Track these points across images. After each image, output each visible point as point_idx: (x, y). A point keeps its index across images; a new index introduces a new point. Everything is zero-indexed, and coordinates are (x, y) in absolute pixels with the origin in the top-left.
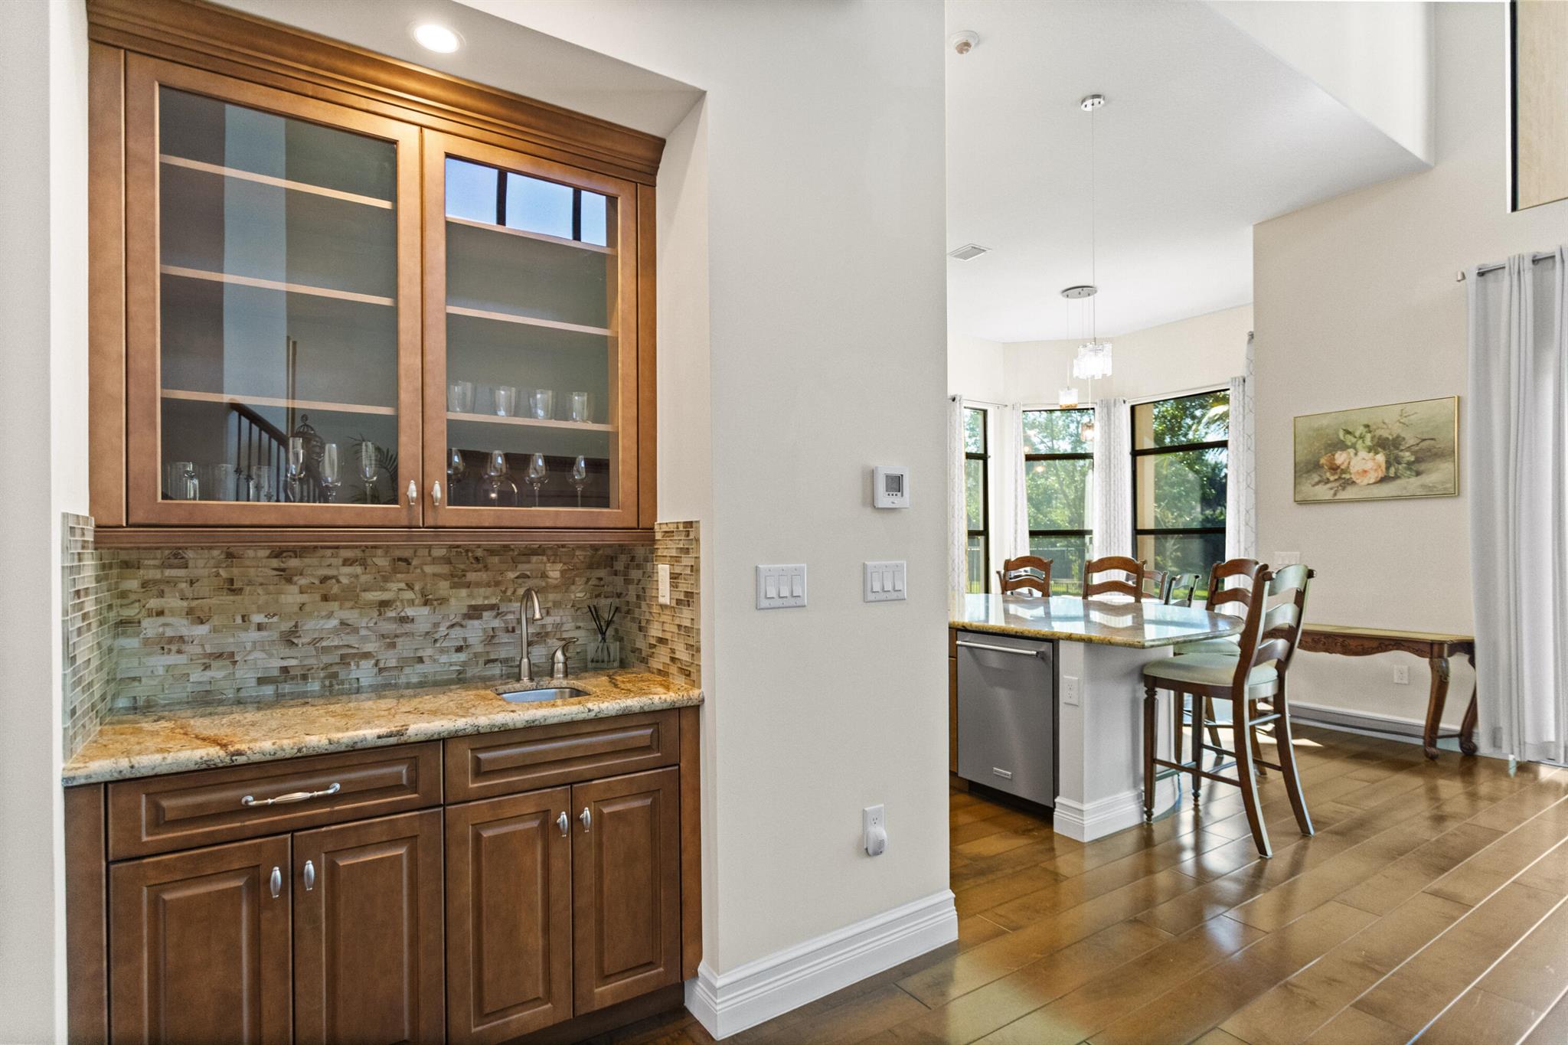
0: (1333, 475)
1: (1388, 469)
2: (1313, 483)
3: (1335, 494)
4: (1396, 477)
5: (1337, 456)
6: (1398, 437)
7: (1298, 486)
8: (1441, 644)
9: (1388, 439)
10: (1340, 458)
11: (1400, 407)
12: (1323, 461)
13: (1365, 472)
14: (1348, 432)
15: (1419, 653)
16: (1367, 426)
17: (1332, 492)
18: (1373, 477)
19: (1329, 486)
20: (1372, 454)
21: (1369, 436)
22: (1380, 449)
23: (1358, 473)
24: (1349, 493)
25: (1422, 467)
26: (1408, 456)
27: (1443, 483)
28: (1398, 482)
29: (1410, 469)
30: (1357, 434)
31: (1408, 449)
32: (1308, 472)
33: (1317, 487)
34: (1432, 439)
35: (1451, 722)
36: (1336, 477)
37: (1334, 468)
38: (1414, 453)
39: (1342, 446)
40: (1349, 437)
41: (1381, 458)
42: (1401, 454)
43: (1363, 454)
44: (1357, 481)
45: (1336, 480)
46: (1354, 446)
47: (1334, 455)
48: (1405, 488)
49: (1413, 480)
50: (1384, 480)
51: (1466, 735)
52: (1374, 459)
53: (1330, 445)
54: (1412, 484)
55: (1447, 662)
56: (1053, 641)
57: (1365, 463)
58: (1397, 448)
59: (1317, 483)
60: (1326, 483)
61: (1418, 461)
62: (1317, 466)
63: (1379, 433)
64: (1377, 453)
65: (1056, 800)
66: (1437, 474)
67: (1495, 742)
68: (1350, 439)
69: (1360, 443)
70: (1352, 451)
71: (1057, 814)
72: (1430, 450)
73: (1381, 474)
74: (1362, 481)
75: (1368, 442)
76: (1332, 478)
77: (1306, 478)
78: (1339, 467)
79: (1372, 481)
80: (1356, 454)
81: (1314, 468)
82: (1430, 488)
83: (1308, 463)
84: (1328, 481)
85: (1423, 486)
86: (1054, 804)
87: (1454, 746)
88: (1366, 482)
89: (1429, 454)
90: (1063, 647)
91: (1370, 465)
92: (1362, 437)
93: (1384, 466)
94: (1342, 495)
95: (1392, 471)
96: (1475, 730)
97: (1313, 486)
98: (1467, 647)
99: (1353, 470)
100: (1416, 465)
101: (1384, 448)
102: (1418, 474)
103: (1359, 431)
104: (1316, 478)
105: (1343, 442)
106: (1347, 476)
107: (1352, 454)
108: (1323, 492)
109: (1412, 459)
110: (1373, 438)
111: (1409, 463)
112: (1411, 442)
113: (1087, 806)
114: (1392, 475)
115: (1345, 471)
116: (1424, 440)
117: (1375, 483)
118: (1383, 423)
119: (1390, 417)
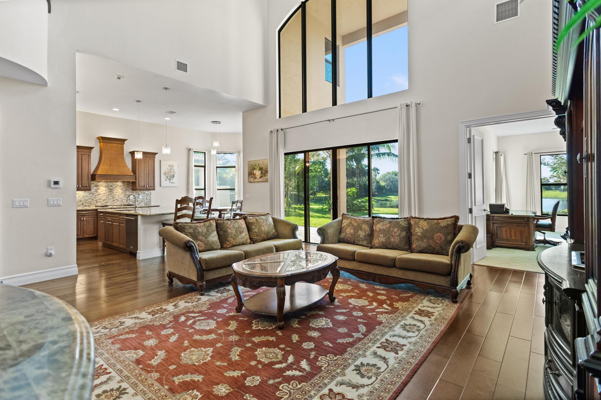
3: (254, 181)
7: (248, 178)
9: (261, 168)
10: (255, 172)
12: (252, 172)
16: (258, 164)
23: (257, 175)
24: (256, 180)
38: (265, 171)
40: (256, 166)
41: (260, 172)
42: (263, 171)
48: (263, 179)
62: (251, 174)
72: (267, 171)
73: (260, 176)
80: (257, 171)
84: (253, 177)
85: (266, 179)
101: (261, 170)
102: (265, 176)
104: (251, 177)
105: (255, 168)
111: (264, 173)
114: (262, 176)
115: (255, 175)
116: (266, 168)
117: (259, 178)
118: (260, 164)
119: (261, 162)
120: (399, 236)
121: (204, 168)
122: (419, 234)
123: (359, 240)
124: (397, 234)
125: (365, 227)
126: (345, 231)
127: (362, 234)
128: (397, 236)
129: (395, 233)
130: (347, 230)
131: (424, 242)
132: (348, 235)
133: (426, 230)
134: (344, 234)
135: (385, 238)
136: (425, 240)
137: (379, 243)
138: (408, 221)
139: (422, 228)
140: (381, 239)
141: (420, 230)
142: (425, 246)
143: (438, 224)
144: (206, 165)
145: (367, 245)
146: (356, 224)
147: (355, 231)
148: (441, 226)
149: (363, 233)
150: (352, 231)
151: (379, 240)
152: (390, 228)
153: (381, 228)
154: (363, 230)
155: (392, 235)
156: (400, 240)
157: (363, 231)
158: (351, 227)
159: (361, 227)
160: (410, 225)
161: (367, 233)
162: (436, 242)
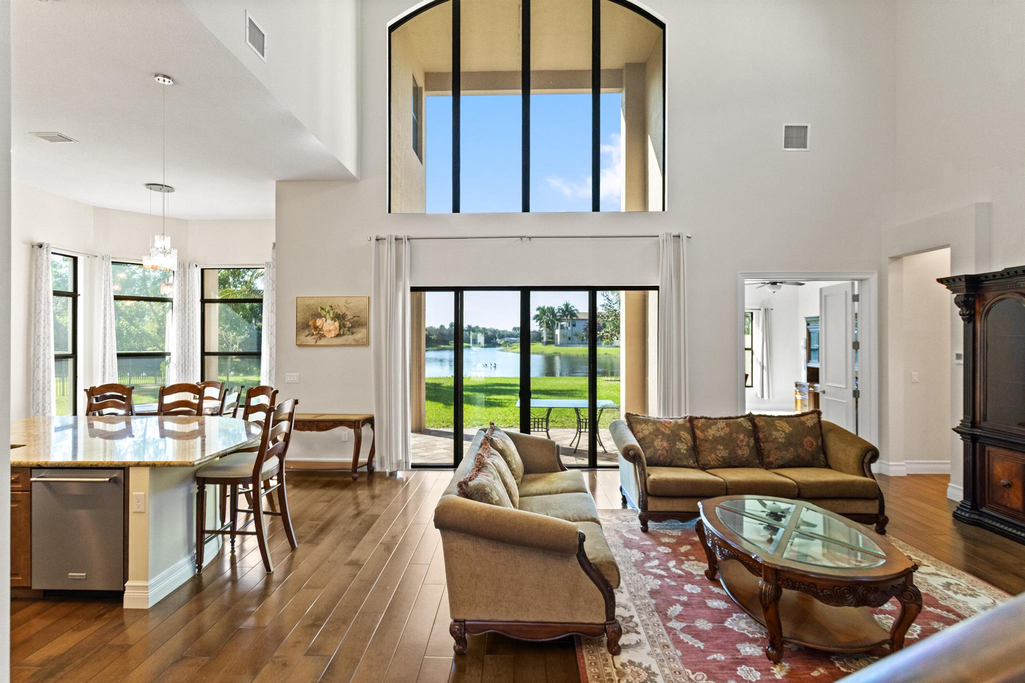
0: (315, 331)
1: (340, 330)
2: (305, 335)
3: (316, 342)
4: (344, 335)
5: (317, 321)
6: (344, 314)
7: (298, 336)
8: (359, 421)
9: (340, 314)
10: (319, 322)
11: (346, 299)
12: (310, 323)
13: (330, 331)
14: (322, 309)
15: (350, 426)
16: (331, 307)
17: (315, 340)
18: (333, 334)
19: (313, 337)
20: (333, 321)
21: (332, 312)
22: (337, 319)
23: (326, 331)
24: (322, 342)
25: (354, 330)
26: (348, 324)
27: (362, 339)
28: (343, 337)
29: (349, 331)
30: (327, 310)
31: (349, 320)
32: (303, 328)
34: (358, 317)
35: (363, 458)
36: (317, 333)
37: (316, 328)
38: (351, 323)
39: (320, 316)
40: (322, 311)
41: (337, 324)
42: (345, 323)
43: (329, 321)
44: (327, 336)
46: (325, 317)
48: (347, 341)
49: (350, 336)
50: (338, 335)
51: (370, 463)
52: (334, 325)
53: (314, 315)
54: (349, 338)
55: (361, 430)
56: (124, 468)
57: (329, 326)
58: (344, 319)
59: (308, 335)
61: (353, 327)
62: (308, 326)
63: (336, 310)
64: (335, 321)
65: (125, 585)
66: (360, 334)
67: (382, 465)
68: (323, 313)
69: (328, 316)
70: (324, 319)
71: (126, 595)
72: (357, 322)
73: (337, 332)
74: (329, 335)
75: (332, 315)
76: (315, 333)
77: (302, 332)
78: (318, 327)
79: (333, 336)
80: (326, 321)
81: (306, 327)
82: (357, 341)
83: (303, 323)
84: (313, 335)
85: (354, 340)
86: (124, 588)
87: (365, 469)
88: (330, 336)
89: (357, 324)
90: (133, 472)
91: (332, 327)
92: (329, 312)
93: (338, 328)
94: (319, 343)
95: (342, 331)
96: (374, 460)
97: (306, 337)
98: (370, 421)
99: (324, 329)
100: (352, 329)
101: (338, 319)
102: (353, 333)
103: (328, 308)
104: (307, 333)
105: (320, 314)
106: (322, 332)
107: (324, 321)
108: (310, 340)
109: (350, 326)
110: (334, 313)
111: (349, 328)
112: (350, 317)
113: (151, 582)
114: (342, 333)
115: (321, 330)
116: (355, 317)
117: (335, 337)
118: (339, 306)
119: (341, 303)
120: (748, 445)
121: (70, 299)
122: (780, 440)
123: (680, 459)
124: (744, 444)
125: (685, 435)
126: (651, 444)
127: (682, 447)
128: (745, 446)
129: (742, 441)
130: (656, 444)
131: (790, 451)
132: (660, 452)
133: (791, 434)
134: (652, 449)
135: (727, 451)
136: (792, 449)
137: (718, 460)
138: (752, 421)
139: (783, 432)
140: (720, 453)
141: (781, 434)
142: (791, 457)
143: (803, 423)
144: (80, 291)
145: (694, 465)
146: (667, 432)
147: (670, 444)
148: (808, 426)
149: (684, 446)
150: (665, 444)
151: (717, 456)
152: (731, 433)
153: (718, 435)
154: (683, 440)
155: (738, 446)
156: (750, 451)
157: (683, 442)
158: (660, 437)
159: (678, 435)
160: (756, 427)
161: (689, 445)
162: (806, 450)
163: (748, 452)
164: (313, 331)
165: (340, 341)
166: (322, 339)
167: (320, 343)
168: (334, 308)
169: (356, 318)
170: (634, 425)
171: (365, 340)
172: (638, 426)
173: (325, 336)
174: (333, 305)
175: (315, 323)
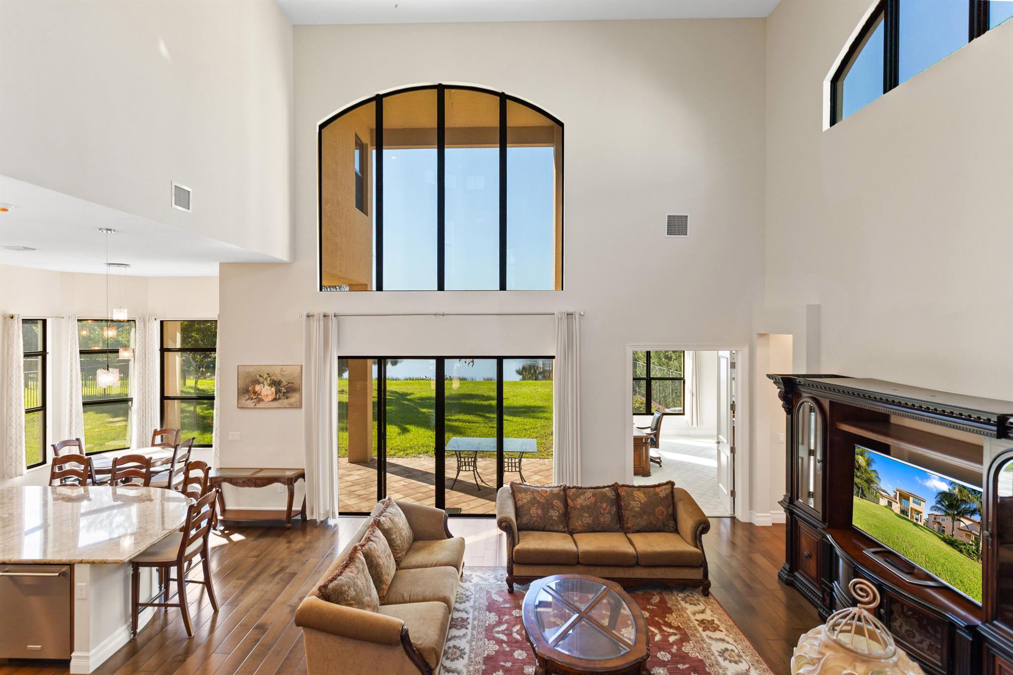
0: (255, 396)
1: (276, 394)
2: (246, 399)
3: (255, 405)
4: (279, 399)
6: (280, 380)
7: (239, 400)
8: (291, 477)
9: (276, 381)
10: (258, 388)
11: (281, 367)
12: (250, 389)
13: (267, 395)
14: (260, 376)
15: (283, 483)
16: (268, 374)
17: (254, 404)
18: (270, 398)
19: (252, 401)
20: (270, 387)
21: (269, 379)
22: (273, 385)
23: (264, 396)
24: (261, 405)
25: (289, 395)
26: (284, 390)
27: (296, 403)
28: (280, 401)
29: (284, 395)
30: (264, 377)
31: (284, 386)
32: (244, 393)
33: (248, 401)
34: (292, 383)
35: (297, 508)
36: (256, 397)
37: (255, 393)
38: (286, 388)
39: (258, 382)
40: (261, 378)
41: (273, 389)
42: (281, 388)
43: (267, 387)
44: (265, 400)
45: (256, 398)
46: (263, 383)
47: (255, 386)
48: (282, 404)
49: (285, 400)
50: (274, 400)
52: (271, 390)
53: (253, 381)
54: (285, 402)
57: (267, 391)
58: (279, 386)
59: (248, 399)
60: (252, 400)
61: (287, 392)
63: (273, 378)
64: (272, 387)
65: (72, 655)
66: (294, 398)
68: (261, 380)
69: (265, 382)
70: (262, 385)
71: (72, 663)
72: (291, 388)
73: (274, 397)
75: (269, 382)
76: (254, 397)
77: (244, 397)
78: (257, 392)
80: (264, 387)
81: (247, 392)
82: (292, 405)
83: (244, 389)
84: (252, 399)
85: (289, 404)
86: (71, 657)
88: (267, 401)
89: (291, 389)
91: (269, 392)
92: (266, 379)
93: (274, 393)
95: (278, 396)
97: (246, 400)
99: (262, 394)
100: (287, 394)
101: (275, 385)
102: (287, 398)
103: (265, 376)
104: (248, 397)
105: (258, 381)
106: (260, 397)
107: (262, 387)
108: (250, 403)
109: (285, 391)
110: (270, 380)
111: (284, 393)
112: (285, 383)
113: (92, 652)
114: (278, 398)
115: (259, 394)
116: (289, 383)
117: (271, 401)
118: (275, 374)
119: (277, 371)
120: (609, 513)
122: (636, 509)
123: (552, 525)
124: (607, 512)
125: (557, 503)
126: (527, 512)
127: (555, 514)
128: (607, 514)
129: (604, 509)
130: (531, 511)
131: (644, 519)
132: (534, 519)
133: (645, 504)
134: (528, 516)
135: (591, 518)
136: (645, 517)
137: (584, 526)
138: (615, 491)
139: (639, 501)
140: (585, 520)
141: (637, 504)
142: (646, 524)
143: (657, 494)
145: (564, 530)
146: (543, 501)
147: (544, 512)
148: (661, 497)
149: (556, 513)
150: (540, 512)
151: (583, 522)
152: (596, 503)
153: (585, 504)
154: (556, 508)
155: (601, 513)
156: (611, 518)
157: (555, 510)
158: (536, 505)
159: (552, 504)
160: (618, 495)
161: (561, 512)
162: (658, 518)
163: (610, 519)
164: (252, 395)
165: (276, 404)
166: (261, 402)
167: (258, 406)
168: (270, 375)
169: (291, 384)
170: (516, 493)
171: (298, 404)
172: (519, 495)
173: (263, 400)
174: (270, 373)
175: (254, 388)
